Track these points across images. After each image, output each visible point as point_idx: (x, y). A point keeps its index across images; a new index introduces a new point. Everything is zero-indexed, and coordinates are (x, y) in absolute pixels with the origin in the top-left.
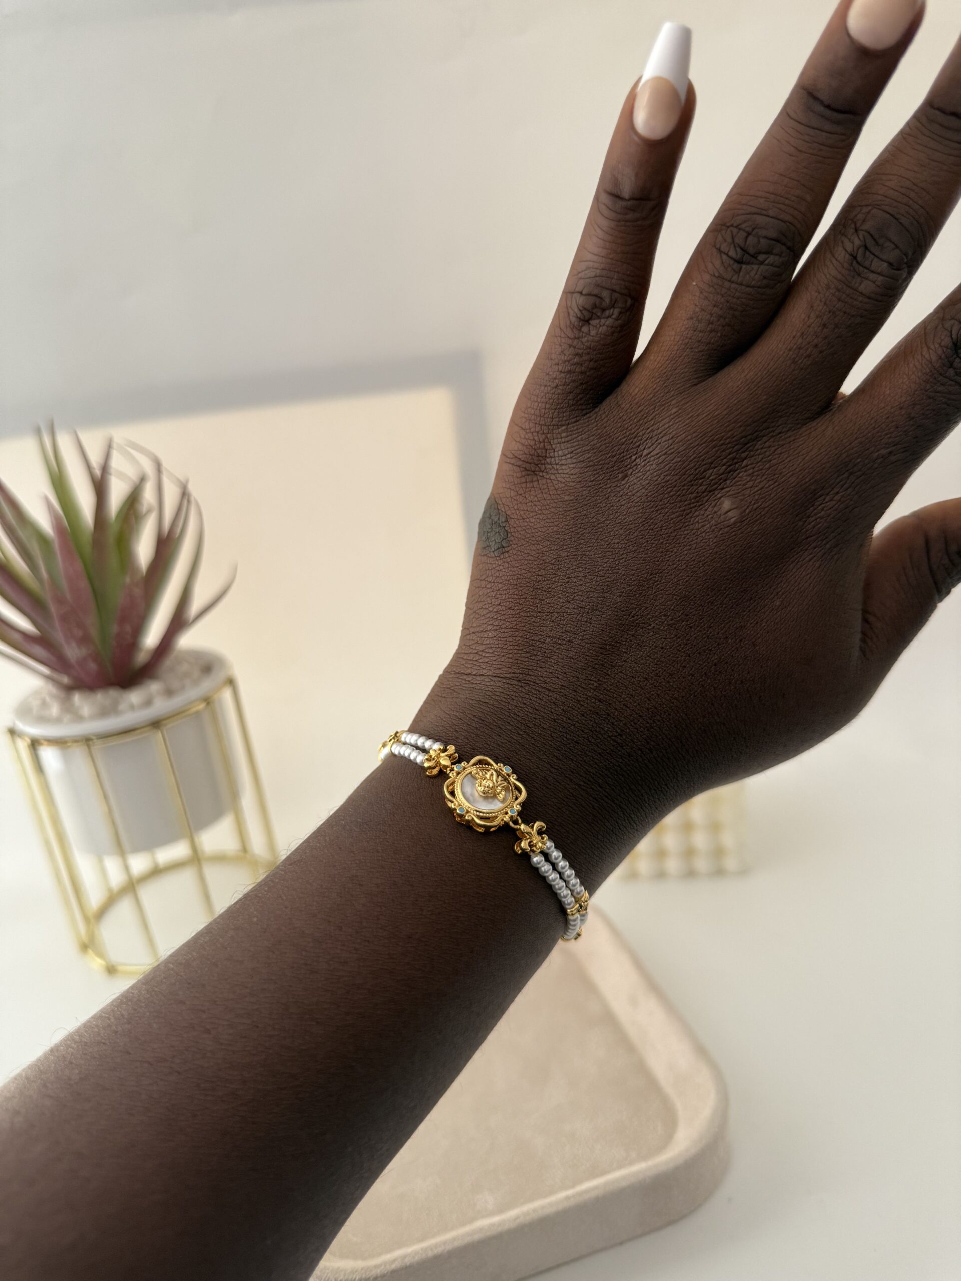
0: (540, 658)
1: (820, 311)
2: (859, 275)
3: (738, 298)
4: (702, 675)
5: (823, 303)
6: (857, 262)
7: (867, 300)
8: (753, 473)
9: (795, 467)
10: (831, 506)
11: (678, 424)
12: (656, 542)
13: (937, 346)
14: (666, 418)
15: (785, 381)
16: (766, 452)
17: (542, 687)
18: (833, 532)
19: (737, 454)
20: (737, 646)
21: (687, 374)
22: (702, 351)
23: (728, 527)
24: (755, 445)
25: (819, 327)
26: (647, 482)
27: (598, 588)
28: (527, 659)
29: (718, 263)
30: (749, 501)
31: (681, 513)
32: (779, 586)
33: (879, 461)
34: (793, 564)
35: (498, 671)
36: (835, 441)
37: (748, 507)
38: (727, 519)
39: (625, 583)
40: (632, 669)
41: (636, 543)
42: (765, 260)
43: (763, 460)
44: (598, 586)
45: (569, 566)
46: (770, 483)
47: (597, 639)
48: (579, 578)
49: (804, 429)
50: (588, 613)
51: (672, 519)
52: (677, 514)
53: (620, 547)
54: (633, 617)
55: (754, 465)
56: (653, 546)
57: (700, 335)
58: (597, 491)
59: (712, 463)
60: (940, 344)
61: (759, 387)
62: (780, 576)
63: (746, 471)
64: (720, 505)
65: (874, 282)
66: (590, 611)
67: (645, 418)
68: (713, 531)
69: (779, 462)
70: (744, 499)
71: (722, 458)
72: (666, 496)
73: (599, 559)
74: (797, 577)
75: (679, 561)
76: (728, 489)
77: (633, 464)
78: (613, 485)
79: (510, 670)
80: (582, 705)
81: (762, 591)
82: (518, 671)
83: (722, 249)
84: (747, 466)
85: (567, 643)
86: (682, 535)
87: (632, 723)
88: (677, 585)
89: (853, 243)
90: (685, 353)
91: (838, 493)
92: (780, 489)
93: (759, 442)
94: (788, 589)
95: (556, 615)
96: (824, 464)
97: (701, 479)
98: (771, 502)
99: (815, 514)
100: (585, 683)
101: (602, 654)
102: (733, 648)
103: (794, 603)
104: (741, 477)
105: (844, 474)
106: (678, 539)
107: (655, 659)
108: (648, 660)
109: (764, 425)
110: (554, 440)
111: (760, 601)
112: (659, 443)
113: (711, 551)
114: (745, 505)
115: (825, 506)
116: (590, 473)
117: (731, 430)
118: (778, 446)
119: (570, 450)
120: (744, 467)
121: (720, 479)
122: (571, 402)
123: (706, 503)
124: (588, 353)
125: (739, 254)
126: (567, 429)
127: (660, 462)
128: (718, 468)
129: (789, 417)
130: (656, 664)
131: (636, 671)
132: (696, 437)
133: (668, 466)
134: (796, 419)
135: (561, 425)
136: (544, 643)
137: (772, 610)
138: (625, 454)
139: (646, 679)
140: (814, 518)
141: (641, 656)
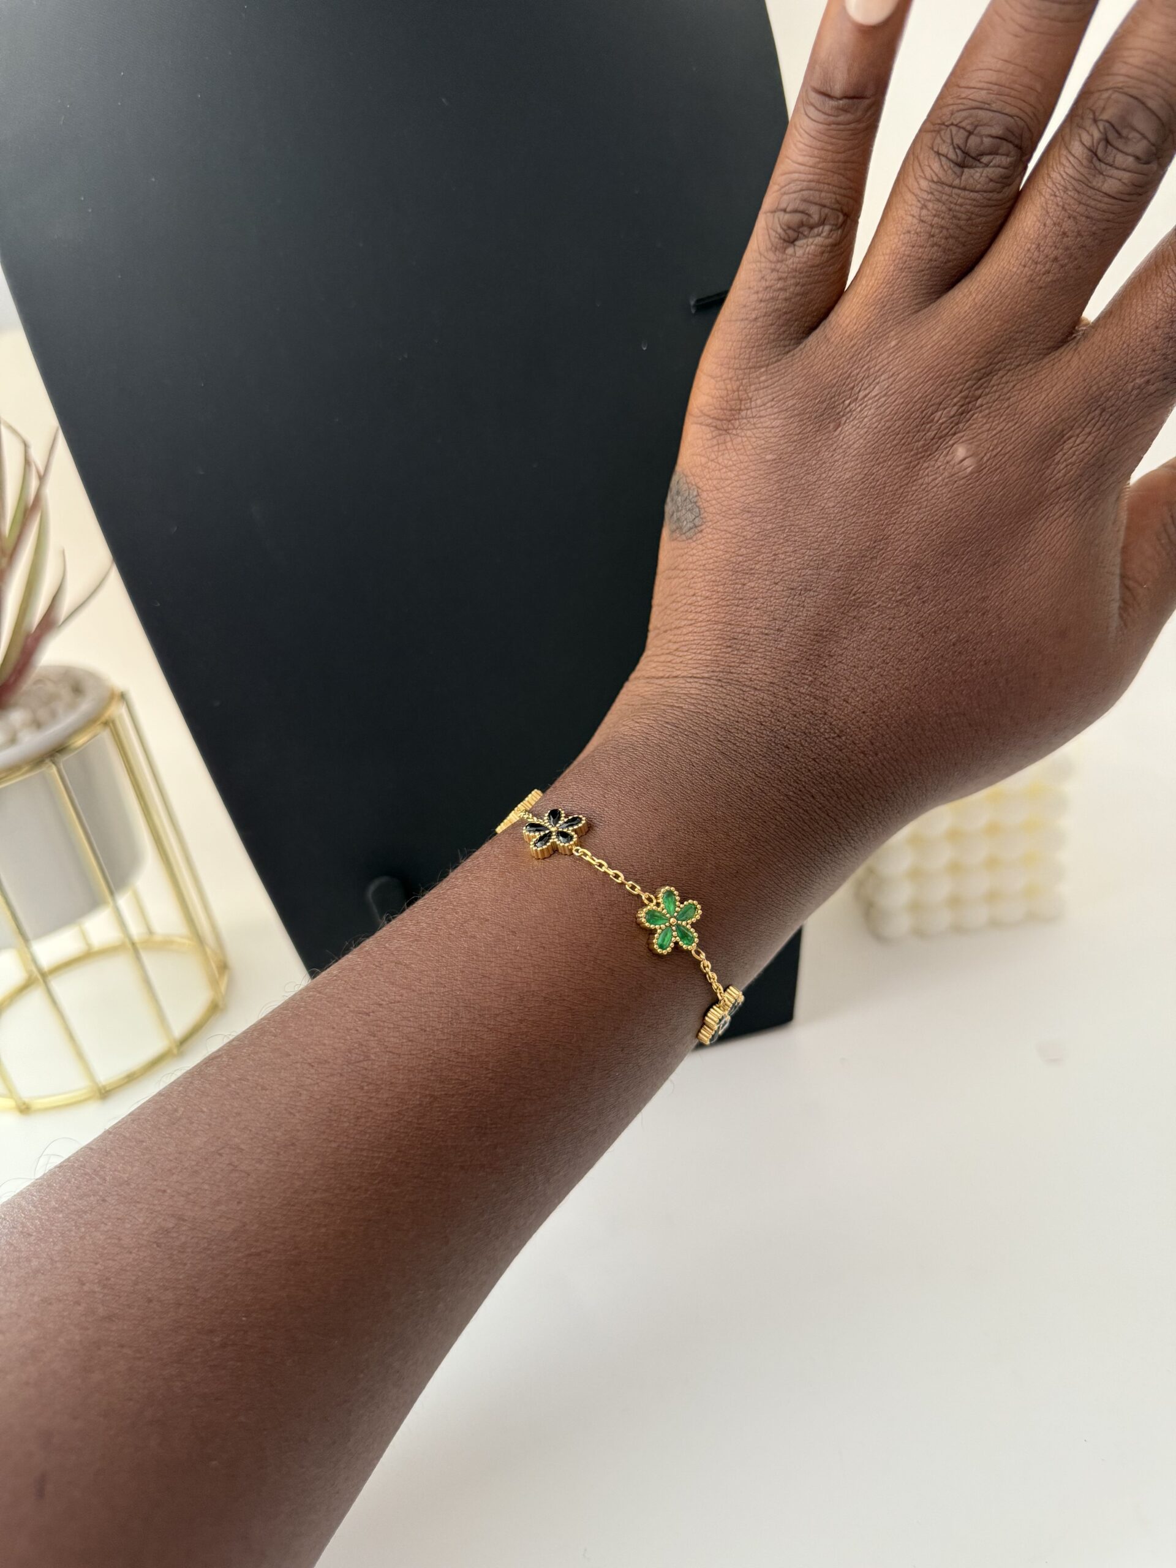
0: (744, 652)
1: (1058, 218)
2: (1101, 173)
3: (962, 205)
4: (938, 659)
5: (1060, 208)
6: (1100, 160)
7: (1113, 201)
8: (989, 413)
9: (1038, 404)
10: (1081, 450)
11: (898, 359)
12: (880, 502)
14: (884, 352)
15: (1022, 303)
16: (1002, 389)
17: (747, 686)
18: (1087, 481)
19: (970, 392)
20: (980, 620)
21: (907, 299)
22: (923, 271)
23: (963, 478)
24: (991, 381)
25: (1058, 235)
26: (865, 430)
27: (812, 564)
28: (727, 655)
29: (936, 166)
30: (986, 446)
31: (907, 465)
32: (1028, 546)
33: (1135, 392)
34: (1043, 520)
35: (694, 671)
36: (1082, 372)
37: (985, 454)
39: (844, 555)
40: (854, 658)
41: (854, 505)
42: (991, 161)
43: (1001, 398)
44: (811, 561)
45: (776, 540)
46: (1010, 424)
47: (812, 625)
48: (788, 554)
49: (1046, 360)
50: (800, 594)
51: (897, 473)
52: (903, 467)
54: (854, 595)
55: (990, 405)
56: (876, 506)
57: (920, 250)
58: (803, 446)
61: (990, 311)
62: (1026, 535)
63: (981, 412)
64: (953, 452)
65: (1120, 180)
67: (859, 354)
68: (946, 484)
69: (1019, 398)
70: (981, 444)
71: (952, 396)
72: (889, 445)
73: (811, 529)
74: (1047, 536)
75: (907, 523)
76: (962, 434)
77: (847, 411)
78: (824, 438)
79: (709, 669)
80: (794, 704)
81: (1007, 554)
82: (718, 669)
83: (940, 152)
84: (982, 406)
85: (776, 632)
86: (909, 492)
87: (854, 722)
88: (906, 552)
89: (1092, 134)
90: (904, 274)
91: (1090, 433)
92: (1022, 431)
93: (995, 377)
94: (1037, 549)
95: (762, 600)
96: (1071, 399)
97: (928, 423)
98: (1012, 446)
99: (1065, 460)
100: (798, 679)
101: (818, 642)
102: (975, 624)
103: (1044, 566)
104: (977, 418)
105: (1095, 410)
106: (905, 497)
107: (881, 643)
108: (873, 645)
109: (1000, 355)
110: (750, 386)
111: (1005, 565)
112: (878, 383)
113: (945, 509)
114: (982, 451)
115: (1076, 451)
116: (796, 424)
117: (962, 363)
118: (1018, 379)
119: (770, 397)
120: (978, 408)
121: (952, 423)
122: (772, 337)
123: (936, 451)
124: (794, 277)
125: (960, 157)
126: (766, 371)
127: (879, 404)
128: (948, 409)
129: (1028, 346)
130: (883, 649)
131: (859, 660)
132: (919, 373)
133: (890, 409)
134: (1037, 348)
135: (761, 367)
136: (749, 634)
137: (1020, 576)
138: (836, 398)
139: (871, 668)
140: (1065, 464)
141: (866, 641)
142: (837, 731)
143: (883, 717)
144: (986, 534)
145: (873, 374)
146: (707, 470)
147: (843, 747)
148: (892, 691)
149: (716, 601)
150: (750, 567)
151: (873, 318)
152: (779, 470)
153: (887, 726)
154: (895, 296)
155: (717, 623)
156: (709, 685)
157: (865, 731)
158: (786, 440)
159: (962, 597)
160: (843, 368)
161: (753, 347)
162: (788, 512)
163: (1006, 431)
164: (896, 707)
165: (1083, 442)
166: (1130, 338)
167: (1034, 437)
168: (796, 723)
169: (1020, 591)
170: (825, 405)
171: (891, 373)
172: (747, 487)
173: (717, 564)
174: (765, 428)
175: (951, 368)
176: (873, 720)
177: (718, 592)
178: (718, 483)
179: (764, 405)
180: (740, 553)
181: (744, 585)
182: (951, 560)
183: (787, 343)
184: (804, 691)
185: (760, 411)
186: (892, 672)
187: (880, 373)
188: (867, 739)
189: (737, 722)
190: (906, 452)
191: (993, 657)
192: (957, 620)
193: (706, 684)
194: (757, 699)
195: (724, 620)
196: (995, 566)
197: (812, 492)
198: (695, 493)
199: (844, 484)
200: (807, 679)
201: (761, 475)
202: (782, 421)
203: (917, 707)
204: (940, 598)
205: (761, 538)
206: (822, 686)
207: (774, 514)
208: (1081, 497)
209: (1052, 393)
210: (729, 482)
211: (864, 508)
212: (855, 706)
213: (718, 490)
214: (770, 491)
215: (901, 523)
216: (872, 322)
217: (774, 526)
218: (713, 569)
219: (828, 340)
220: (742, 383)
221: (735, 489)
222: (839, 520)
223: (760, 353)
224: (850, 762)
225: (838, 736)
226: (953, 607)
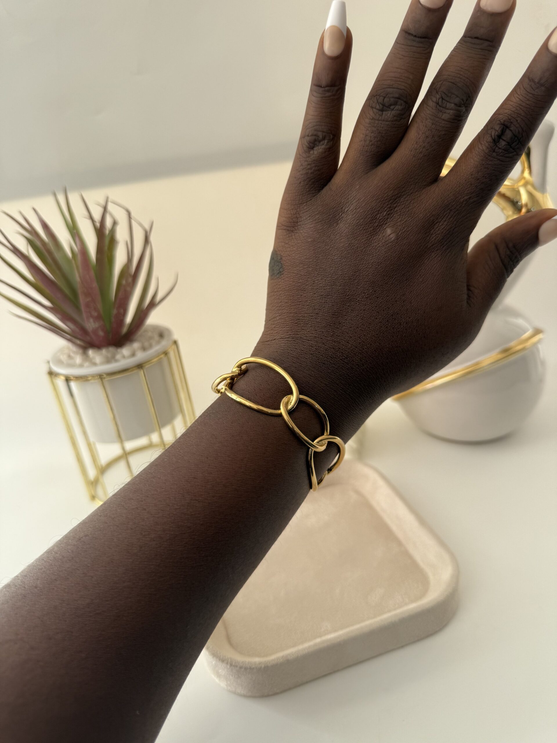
0: (303, 325)
1: (424, 131)
2: (441, 111)
3: (383, 128)
4: (386, 322)
5: (425, 127)
6: (440, 106)
7: (447, 123)
8: (400, 214)
9: (421, 209)
10: (442, 228)
11: (360, 193)
12: (356, 255)
13: (485, 142)
14: (354, 191)
15: (411, 166)
16: (405, 203)
17: (305, 339)
18: (446, 241)
19: (391, 205)
21: (362, 169)
22: (368, 156)
23: (391, 242)
24: (400, 200)
25: (424, 138)
26: (348, 225)
27: (329, 284)
28: (296, 327)
29: (372, 113)
30: (400, 228)
31: (367, 238)
32: (421, 271)
34: (427, 260)
35: (282, 336)
36: (440, 195)
37: (400, 232)
38: (390, 238)
39: (342, 279)
40: (350, 324)
41: (345, 257)
42: (394, 108)
43: (405, 207)
44: (328, 283)
45: (314, 275)
46: (410, 218)
48: (319, 280)
49: (423, 191)
50: (325, 297)
51: (362, 242)
52: (365, 239)
53: (338, 260)
54: (348, 296)
55: (401, 210)
56: (354, 257)
58: (323, 234)
59: (379, 211)
60: (487, 141)
61: (398, 170)
62: (420, 266)
63: (397, 213)
64: (386, 232)
65: (449, 114)
66: (326, 297)
67: (344, 193)
68: (384, 246)
69: (413, 207)
70: (397, 227)
71: (384, 207)
72: (358, 231)
73: (328, 269)
74: (429, 266)
75: (368, 263)
76: (389, 223)
77: (341, 217)
78: (332, 230)
81: (412, 275)
82: (292, 333)
83: (373, 107)
85: (316, 315)
86: (368, 250)
88: (368, 276)
89: (436, 97)
90: (361, 158)
91: (445, 221)
92: (415, 221)
93: (402, 198)
94: (425, 272)
95: (309, 302)
96: (436, 206)
97: (374, 220)
98: (411, 228)
99: (435, 233)
100: (327, 334)
101: (334, 318)
102: (400, 306)
103: (429, 279)
104: (395, 216)
105: (447, 211)
106: (366, 252)
107: (361, 316)
108: (357, 317)
109: (404, 189)
110: (300, 211)
111: (412, 280)
112: (352, 204)
113: (383, 256)
114: (398, 231)
115: (439, 229)
116: (320, 225)
117: (387, 192)
118: (412, 199)
119: (309, 215)
120: (395, 212)
121: (385, 219)
122: (307, 190)
123: (379, 231)
124: (314, 163)
125: (381, 107)
126: (306, 205)
127: (353, 213)
128: (382, 213)
129: (416, 184)
130: (362, 319)
131: (352, 324)
132: (369, 198)
133: (358, 215)
134: (419, 185)
135: (304, 203)
136: (304, 317)
137: (418, 284)
138: (336, 213)
139: (357, 327)
140: (435, 234)
141: (354, 316)
142: (346, 356)
143: (365, 349)
144: (402, 266)
145: (350, 201)
146: (284, 248)
147: (349, 363)
148: (367, 337)
149: (290, 303)
150: (304, 287)
151: (349, 178)
152: (314, 245)
153: (366, 352)
154: (357, 168)
155: (291, 313)
156: (289, 341)
157: (357, 355)
158: (316, 233)
159: (393, 295)
160: (338, 200)
161: (300, 195)
162: (318, 262)
163: (408, 221)
164: (370, 344)
165: (442, 225)
166: (460, 180)
167: (421, 223)
168: (327, 353)
169: (419, 291)
170: (331, 216)
171: (357, 199)
172: (301, 254)
173: (290, 287)
174: (308, 228)
175: (383, 195)
176: (360, 350)
177: (291, 300)
178: (289, 253)
179: (306, 219)
180: (300, 282)
181: (302, 295)
182: (388, 279)
183: (314, 192)
184: (329, 339)
185: (305, 222)
186: (367, 329)
187: (353, 200)
188: (359, 359)
189: (302, 354)
190: (366, 233)
191: (410, 320)
192: (392, 305)
193: (287, 341)
194: (310, 344)
195: (294, 312)
196: (408, 281)
197: (328, 253)
198: (280, 258)
199: (341, 249)
200: (330, 334)
201: (307, 248)
202: (314, 225)
203: (379, 344)
204: (384, 295)
205: (308, 275)
206: (337, 337)
207: (313, 264)
208: (443, 248)
209: (427, 204)
210: (294, 252)
211: (349, 258)
212: (352, 344)
213: (289, 256)
214: (311, 254)
215: (365, 264)
216: (348, 180)
217: (313, 269)
218: (288, 290)
219: (331, 189)
220: (297, 211)
221: (296, 255)
222: (340, 264)
223: (303, 198)
224: (352, 369)
225: (346, 358)
226: (390, 299)
